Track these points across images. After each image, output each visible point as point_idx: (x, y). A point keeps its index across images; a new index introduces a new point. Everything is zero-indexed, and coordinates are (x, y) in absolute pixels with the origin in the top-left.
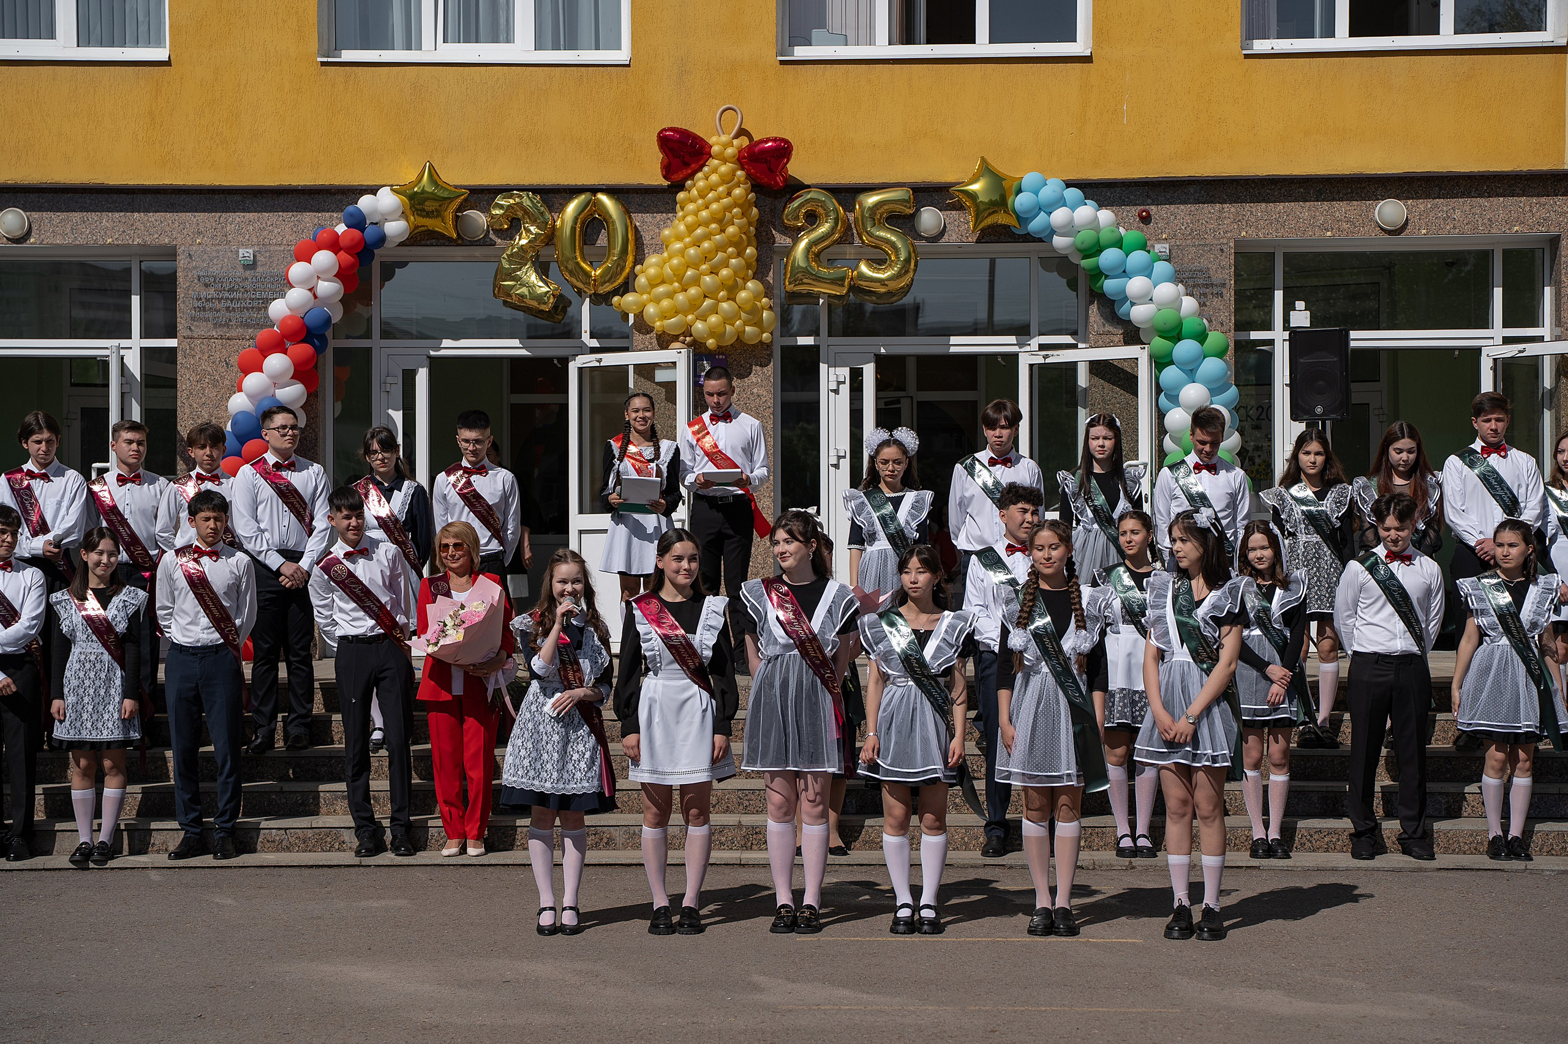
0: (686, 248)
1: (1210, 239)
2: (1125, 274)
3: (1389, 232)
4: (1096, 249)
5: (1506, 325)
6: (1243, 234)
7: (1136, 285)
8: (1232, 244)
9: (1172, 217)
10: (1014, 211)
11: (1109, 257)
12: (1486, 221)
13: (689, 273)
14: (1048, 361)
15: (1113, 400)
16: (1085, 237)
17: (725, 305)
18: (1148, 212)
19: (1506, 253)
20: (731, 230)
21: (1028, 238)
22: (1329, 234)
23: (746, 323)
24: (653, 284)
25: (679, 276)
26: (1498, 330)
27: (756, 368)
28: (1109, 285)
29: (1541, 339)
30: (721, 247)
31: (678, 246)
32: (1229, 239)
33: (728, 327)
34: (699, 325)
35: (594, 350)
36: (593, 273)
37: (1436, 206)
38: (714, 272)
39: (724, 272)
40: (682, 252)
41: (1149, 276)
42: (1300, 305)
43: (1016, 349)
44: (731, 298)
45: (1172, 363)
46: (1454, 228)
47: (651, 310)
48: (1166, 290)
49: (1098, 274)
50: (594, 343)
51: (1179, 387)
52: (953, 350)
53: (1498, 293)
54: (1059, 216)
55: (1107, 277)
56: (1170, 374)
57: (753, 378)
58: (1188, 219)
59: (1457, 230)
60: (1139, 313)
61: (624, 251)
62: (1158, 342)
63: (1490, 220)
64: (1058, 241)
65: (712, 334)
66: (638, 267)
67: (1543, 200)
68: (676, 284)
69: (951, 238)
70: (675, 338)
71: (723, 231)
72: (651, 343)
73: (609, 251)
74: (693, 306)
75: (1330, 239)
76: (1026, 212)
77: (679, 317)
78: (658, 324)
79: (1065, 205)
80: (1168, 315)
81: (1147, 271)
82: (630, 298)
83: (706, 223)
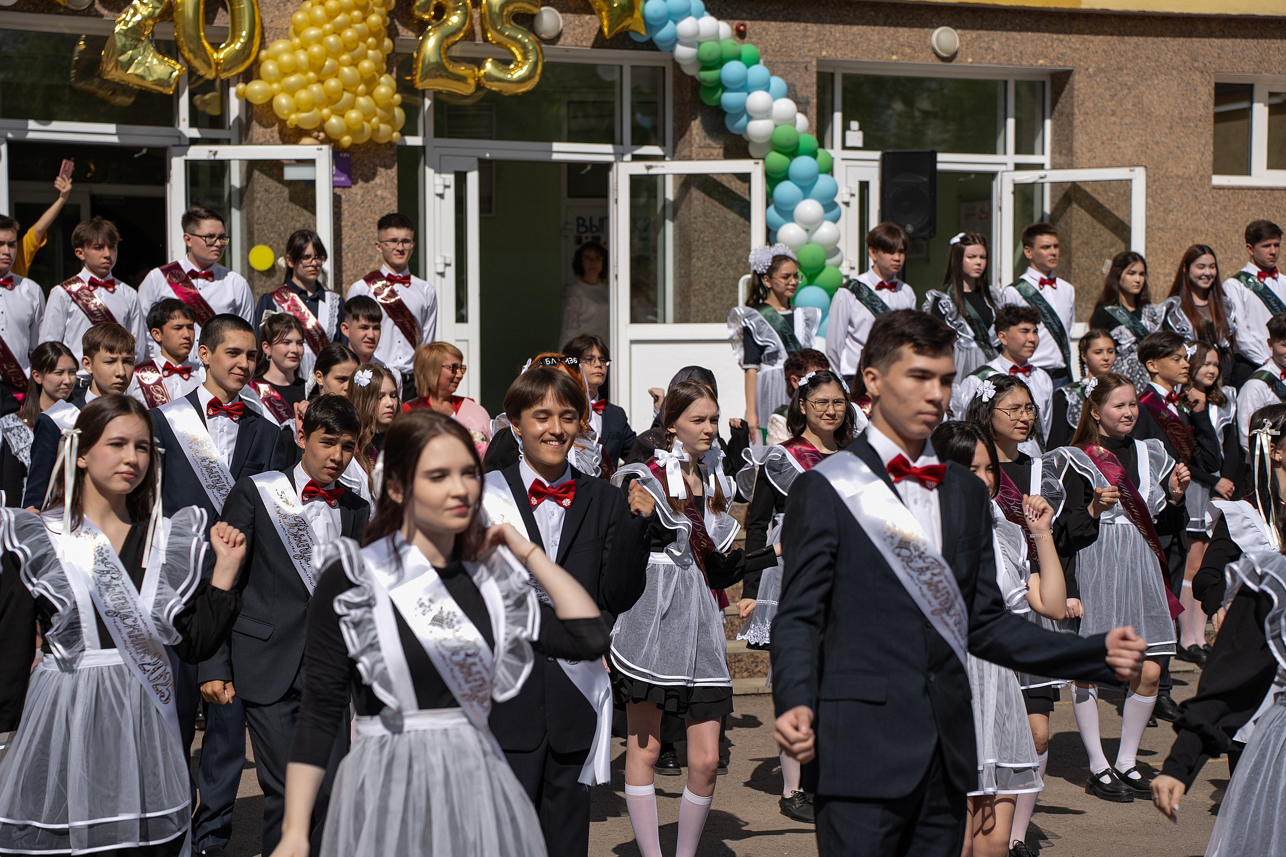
0: (325, 34)
1: (796, 56)
2: (744, 87)
3: (943, 59)
4: (719, 62)
5: (1018, 151)
6: (824, 53)
7: (757, 99)
8: (814, 63)
9: (764, 33)
10: (644, 16)
11: (732, 70)
12: (1018, 53)
13: (327, 63)
14: (652, 172)
15: (713, 214)
16: (709, 49)
17: (361, 100)
18: (744, 25)
19: (1018, 84)
20: (374, 19)
21: (651, 45)
22: (894, 57)
23: (382, 121)
24: (284, 73)
25: (315, 66)
26: (1012, 158)
27: (381, 170)
28: (729, 98)
29: (1041, 167)
30: (362, 37)
31: (313, 32)
32: (812, 57)
33: (366, 124)
34: (334, 120)
35: (194, 142)
36: (215, 56)
37: (979, 37)
38: (354, 63)
39: (366, 64)
40: (319, 40)
41: (767, 90)
42: (855, 125)
43: (611, 158)
44: (369, 93)
45: (786, 177)
46: (994, 58)
47: (283, 100)
48: (785, 106)
49: (720, 86)
50: (194, 133)
51: (794, 203)
52: (555, 157)
53: (1011, 123)
54: (687, 25)
55: (725, 89)
56: (785, 189)
57: (377, 180)
58: (778, 36)
59: (995, 61)
60: (758, 128)
61: (251, 37)
62: (776, 159)
63: (1021, 52)
64: (682, 51)
65: (349, 131)
66: (263, 53)
67: (1061, 36)
68: (311, 74)
69: (566, 41)
70: (306, 133)
71: (364, 19)
72: (272, 137)
73: (233, 32)
74: (331, 100)
75: (896, 63)
76: (658, 19)
77: (315, 111)
78: (293, 116)
79: (690, 15)
80: (784, 132)
81: (766, 87)
82: (256, 87)
83: (348, 10)
